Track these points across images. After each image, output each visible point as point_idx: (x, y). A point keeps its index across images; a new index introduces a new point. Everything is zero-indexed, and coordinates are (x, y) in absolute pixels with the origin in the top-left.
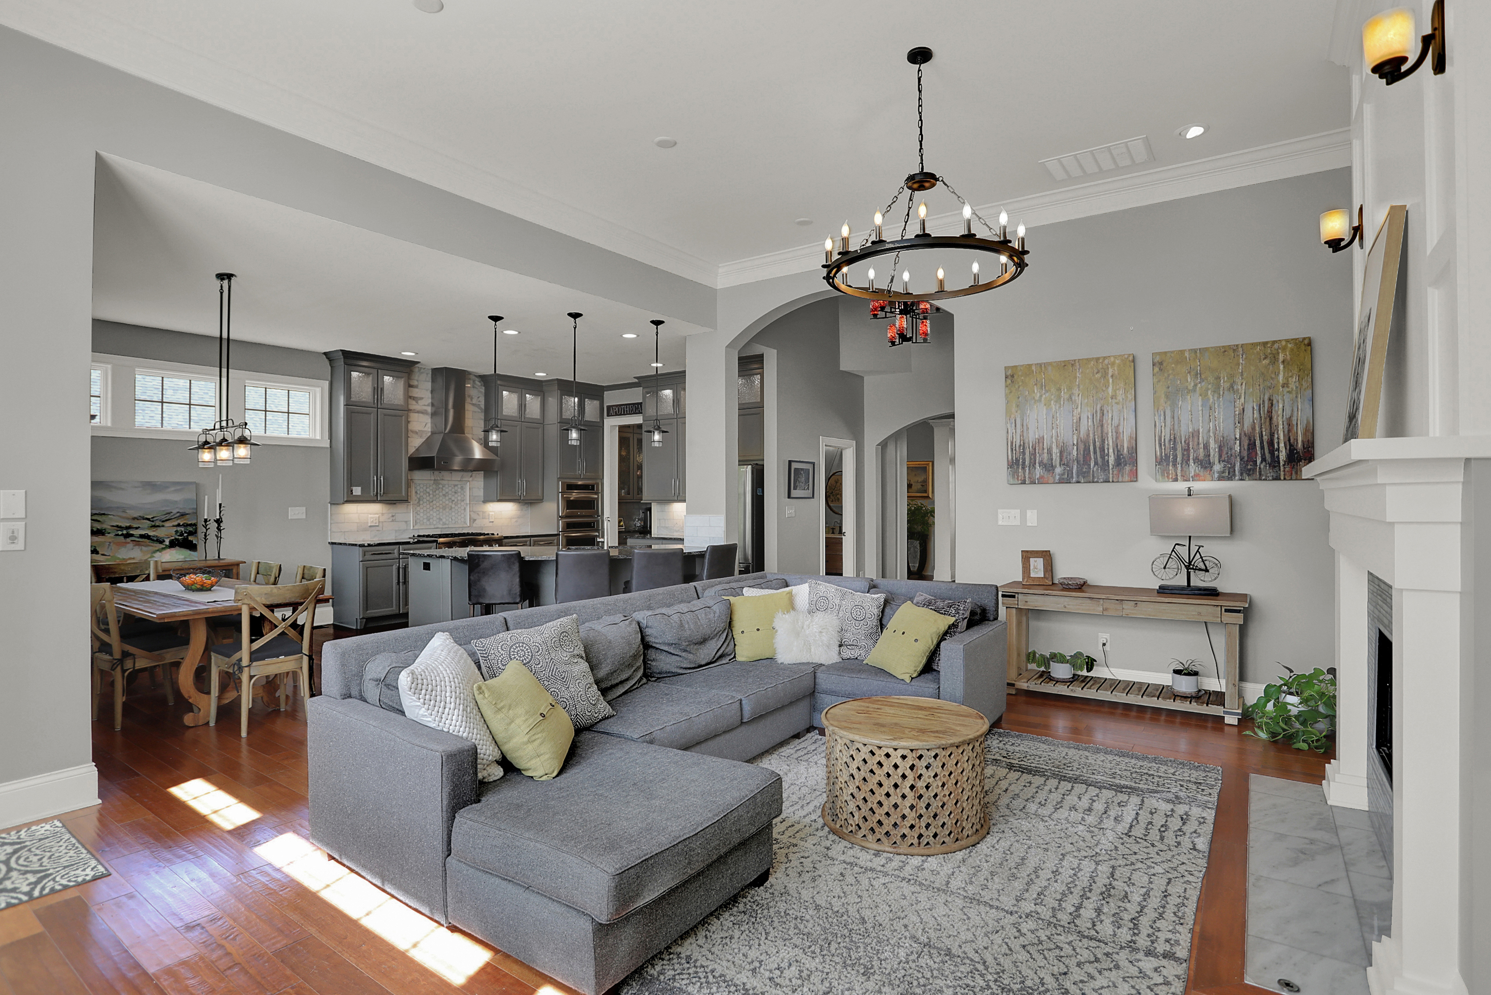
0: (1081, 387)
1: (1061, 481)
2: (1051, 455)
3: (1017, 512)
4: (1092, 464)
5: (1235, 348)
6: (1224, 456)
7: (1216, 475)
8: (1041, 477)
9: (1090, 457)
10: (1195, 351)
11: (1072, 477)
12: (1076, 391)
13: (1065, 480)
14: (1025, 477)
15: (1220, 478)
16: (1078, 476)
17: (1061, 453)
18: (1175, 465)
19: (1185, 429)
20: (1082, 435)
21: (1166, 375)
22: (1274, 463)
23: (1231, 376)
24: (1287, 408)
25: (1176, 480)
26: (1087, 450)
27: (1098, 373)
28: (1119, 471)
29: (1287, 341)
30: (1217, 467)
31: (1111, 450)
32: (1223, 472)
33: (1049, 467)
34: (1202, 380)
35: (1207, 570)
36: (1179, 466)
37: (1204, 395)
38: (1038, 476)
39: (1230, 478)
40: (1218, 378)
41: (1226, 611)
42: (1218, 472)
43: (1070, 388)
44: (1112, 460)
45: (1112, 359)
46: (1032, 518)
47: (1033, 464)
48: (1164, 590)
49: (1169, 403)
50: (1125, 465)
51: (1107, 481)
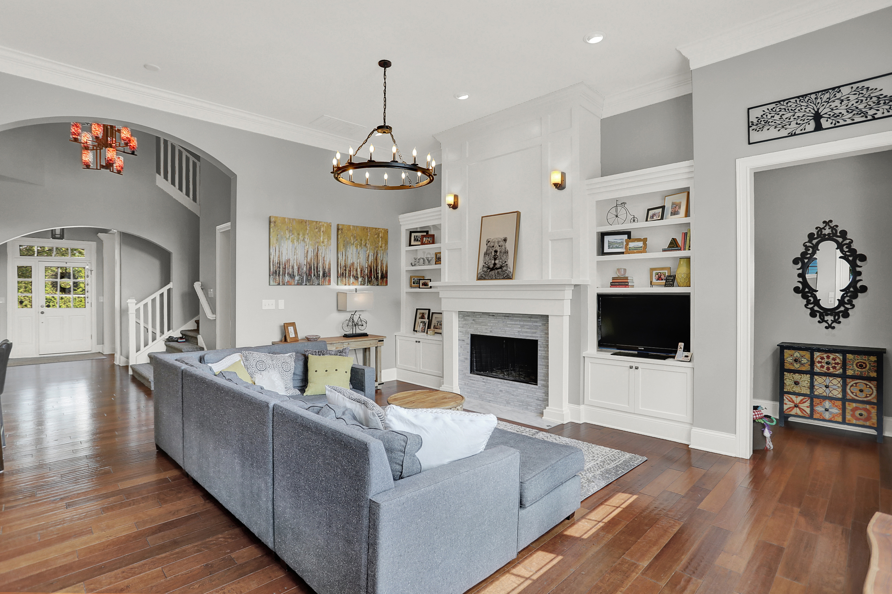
0: (309, 235)
1: (298, 284)
2: (294, 270)
3: (273, 301)
4: (313, 275)
5: (367, 228)
6: (362, 275)
7: (360, 283)
8: (288, 282)
9: (312, 272)
10: (354, 226)
11: (303, 282)
12: (306, 237)
13: (300, 284)
14: (280, 281)
15: (361, 284)
16: (306, 282)
17: (298, 268)
18: (345, 278)
19: (349, 262)
20: (308, 260)
22: (377, 279)
23: (366, 240)
24: (381, 256)
25: (346, 285)
26: (310, 268)
27: (316, 229)
28: (324, 280)
29: (382, 229)
30: (360, 279)
31: (321, 269)
32: (362, 282)
33: (292, 276)
34: (356, 240)
35: (363, 325)
36: (347, 278)
37: (356, 247)
38: (286, 281)
39: (364, 285)
40: (361, 240)
41: (379, 341)
43: (304, 235)
44: (321, 274)
45: (323, 223)
46: (282, 304)
47: (284, 274)
48: (346, 336)
49: (344, 249)
50: (327, 277)
51: (319, 284)
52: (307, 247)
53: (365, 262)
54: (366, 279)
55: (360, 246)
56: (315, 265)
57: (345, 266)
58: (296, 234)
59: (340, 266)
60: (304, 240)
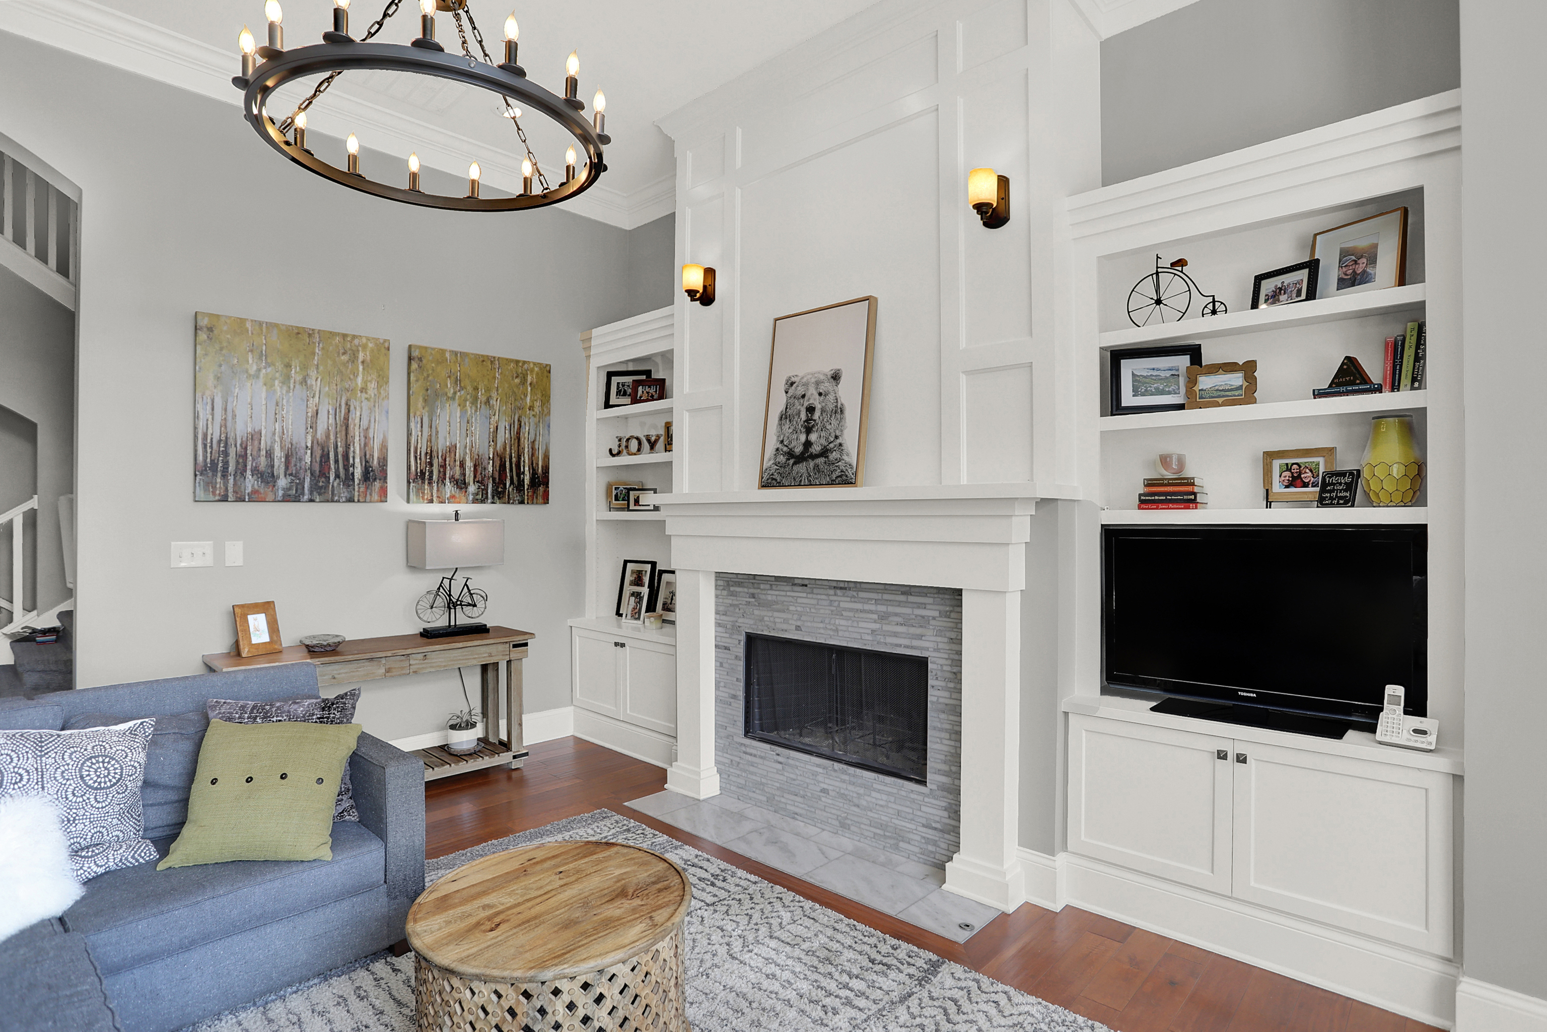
0: (321, 368)
1: (287, 499)
2: (272, 460)
3: (207, 546)
4: (332, 477)
5: (492, 360)
6: (479, 477)
7: (471, 497)
8: (255, 492)
9: (329, 468)
10: (455, 353)
11: (303, 494)
12: (313, 373)
13: (289, 498)
14: (227, 490)
15: (475, 501)
16: (311, 493)
17: (287, 457)
18: (430, 483)
19: (442, 444)
20: (319, 436)
21: (425, 375)
22: (520, 487)
23: (488, 390)
24: (532, 432)
25: (431, 501)
26: (325, 457)
27: (344, 354)
28: (367, 488)
29: (535, 364)
30: (472, 488)
31: (357, 460)
32: (477, 494)
33: (268, 477)
34: (462, 388)
35: (475, 605)
36: (435, 485)
37: (462, 405)
38: (249, 490)
39: (483, 501)
40: (476, 389)
41: (515, 646)
42: (473, 494)
43: (304, 367)
44: (358, 472)
45: (364, 340)
46: (235, 553)
47: (241, 471)
48: (428, 635)
49: (427, 409)
50: (375, 480)
51: (351, 500)
52: (313, 402)
53: (487, 444)
54: (490, 486)
55: (472, 403)
56: (340, 450)
57: (430, 454)
58: (279, 365)
59: (416, 452)
60: (304, 381)
